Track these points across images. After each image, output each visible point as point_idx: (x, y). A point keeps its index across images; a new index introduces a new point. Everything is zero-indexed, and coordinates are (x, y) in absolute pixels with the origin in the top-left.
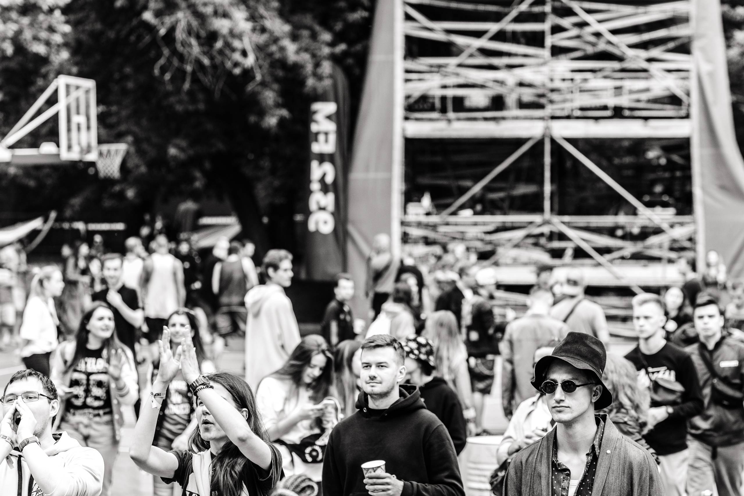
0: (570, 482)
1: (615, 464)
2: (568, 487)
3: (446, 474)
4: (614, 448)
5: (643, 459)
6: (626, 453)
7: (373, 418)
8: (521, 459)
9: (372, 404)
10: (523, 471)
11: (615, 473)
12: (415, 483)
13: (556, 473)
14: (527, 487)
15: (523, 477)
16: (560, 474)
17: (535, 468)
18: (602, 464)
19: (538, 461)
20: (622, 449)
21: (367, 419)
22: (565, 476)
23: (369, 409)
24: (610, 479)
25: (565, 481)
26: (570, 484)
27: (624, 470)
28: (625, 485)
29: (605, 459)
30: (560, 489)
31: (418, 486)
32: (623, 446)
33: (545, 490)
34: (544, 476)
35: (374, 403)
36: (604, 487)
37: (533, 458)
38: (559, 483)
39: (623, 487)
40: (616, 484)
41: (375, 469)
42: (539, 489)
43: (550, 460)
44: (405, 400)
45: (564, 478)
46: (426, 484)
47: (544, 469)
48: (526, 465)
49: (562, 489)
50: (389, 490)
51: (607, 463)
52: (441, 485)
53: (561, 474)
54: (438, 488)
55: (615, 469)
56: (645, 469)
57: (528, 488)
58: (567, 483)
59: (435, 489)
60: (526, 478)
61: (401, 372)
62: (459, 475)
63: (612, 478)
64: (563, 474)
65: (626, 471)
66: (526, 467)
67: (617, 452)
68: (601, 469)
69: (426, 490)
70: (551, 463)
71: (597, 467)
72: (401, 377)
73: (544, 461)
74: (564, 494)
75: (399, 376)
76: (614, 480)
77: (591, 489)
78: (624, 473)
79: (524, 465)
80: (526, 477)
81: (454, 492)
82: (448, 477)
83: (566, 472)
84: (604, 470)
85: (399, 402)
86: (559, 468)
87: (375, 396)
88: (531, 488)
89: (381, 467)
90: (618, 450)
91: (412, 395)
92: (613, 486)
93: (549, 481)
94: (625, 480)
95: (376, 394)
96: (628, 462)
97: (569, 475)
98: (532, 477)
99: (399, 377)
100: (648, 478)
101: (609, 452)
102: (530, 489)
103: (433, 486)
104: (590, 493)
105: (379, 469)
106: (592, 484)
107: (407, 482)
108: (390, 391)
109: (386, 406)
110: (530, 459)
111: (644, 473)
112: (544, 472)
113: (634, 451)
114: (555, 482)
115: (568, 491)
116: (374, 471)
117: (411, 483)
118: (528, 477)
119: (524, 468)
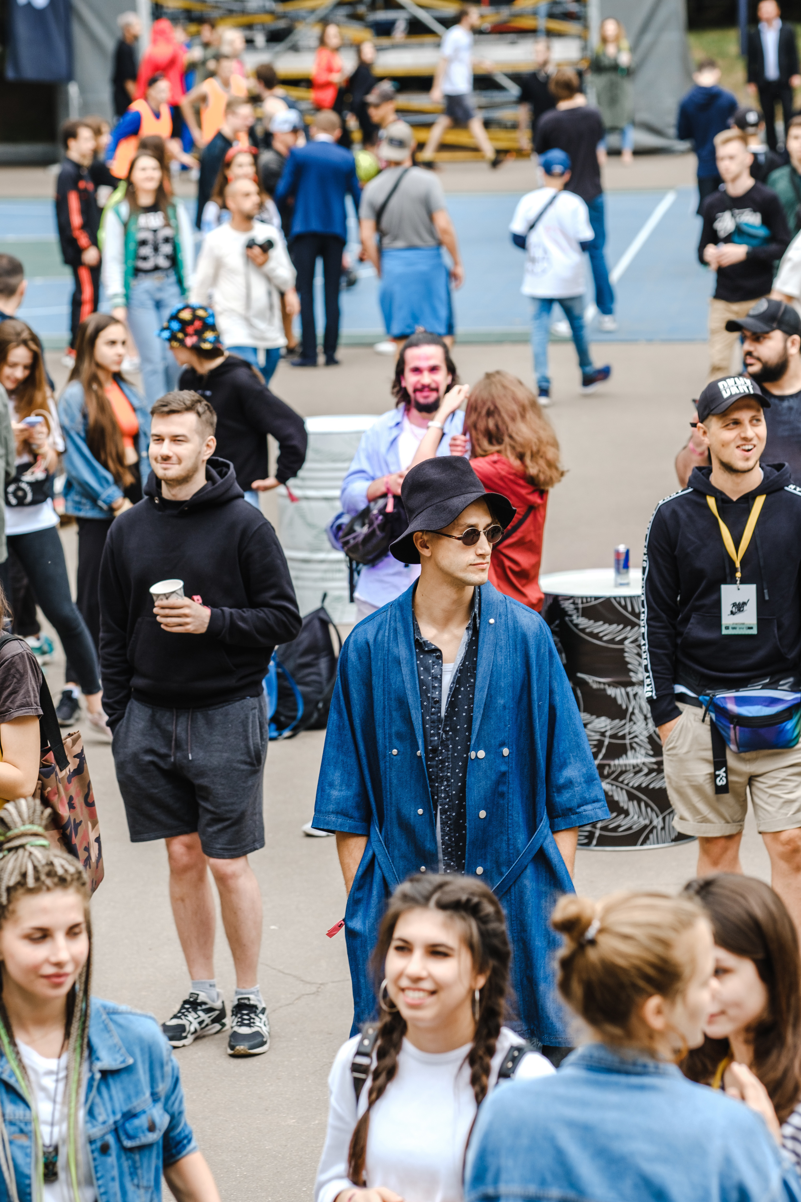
0: (443, 668)
1: (502, 638)
2: (441, 675)
3: (273, 593)
4: (498, 616)
5: (538, 627)
6: (515, 621)
7: (168, 512)
8: (366, 638)
9: (167, 493)
10: (372, 656)
11: (504, 651)
12: (227, 610)
13: (421, 656)
14: (379, 678)
15: (373, 663)
16: (427, 656)
17: (388, 650)
18: (486, 640)
19: (392, 639)
20: (509, 616)
21: (160, 513)
22: (435, 659)
23: (162, 499)
24: (499, 659)
25: (436, 667)
26: (443, 670)
27: (516, 646)
28: (519, 666)
29: (488, 631)
30: (430, 678)
31: (231, 614)
32: (509, 610)
33: (409, 682)
34: (404, 662)
35: (169, 491)
36: (492, 672)
37: (384, 636)
38: (427, 670)
39: (517, 669)
40: (506, 666)
41: (167, 595)
42: (399, 679)
43: (412, 638)
44: (213, 489)
45: (433, 662)
46: (245, 609)
47: (402, 651)
48: (375, 646)
49: (432, 678)
50: (187, 624)
51: (492, 638)
52: (265, 609)
53: (429, 657)
54: (262, 614)
55: (503, 644)
56: (543, 641)
57: (381, 679)
58: (438, 670)
59: (257, 616)
60: (377, 666)
61: (208, 445)
62: (292, 593)
63: (501, 659)
64: (431, 656)
65: (518, 647)
66: (375, 650)
67: (503, 620)
68: (485, 646)
69: (243, 620)
70: (413, 643)
71: (480, 644)
72: (208, 452)
73: (401, 639)
74: (436, 685)
75: (206, 451)
76: (503, 661)
77: (474, 676)
78: (516, 649)
79: (372, 647)
80: (377, 663)
81: (284, 619)
82: (275, 597)
83: (436, 653)
84: (489, 648)
85: (205, 492)
86: (426, 649)
87: (170, 482)
88: (386, 679)
89: (177, 592)
90: (503, 617)
91: (224, 479)
92: (503, 669)
93: (413, 668)
94: (519, 660)
95: (171, 480)
96: (520, 634)
97: (440, 657)
98: (386, 663)
99: (206, 453)
100: (547, 653)
101: (492, 621)
102: (384, 680)
103: (253, 611)
104: (472, 680)
105: (174, 595)
106: (475, 669)
107: (215, 610)
108: (191, 474)
109: (187, 496)
110: (380, 637)
111: (542, 646)
112: (404, 656)
113: (525, 617)
114: (422, 669)
115: (441, 680)
116: (167, 598)
117: (222, 610)
118: (379, 663)
119: (372, 651)
